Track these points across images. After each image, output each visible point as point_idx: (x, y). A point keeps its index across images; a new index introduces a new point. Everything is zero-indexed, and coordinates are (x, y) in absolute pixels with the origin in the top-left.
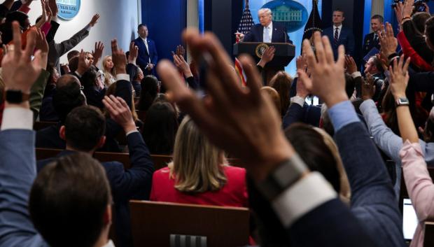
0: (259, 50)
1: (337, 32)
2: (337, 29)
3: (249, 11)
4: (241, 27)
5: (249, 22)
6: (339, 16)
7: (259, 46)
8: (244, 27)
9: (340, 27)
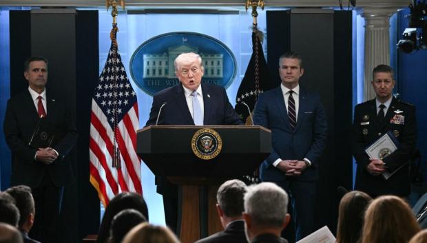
0: (199, 143)
1: (291, 99)
2: (291, 92)
3: (119, 57)
4: (102, 92)
5: (119, 82)
6: (293, 68)
7: (197, 134)
8: (108, 91)
9: (296, 89)
